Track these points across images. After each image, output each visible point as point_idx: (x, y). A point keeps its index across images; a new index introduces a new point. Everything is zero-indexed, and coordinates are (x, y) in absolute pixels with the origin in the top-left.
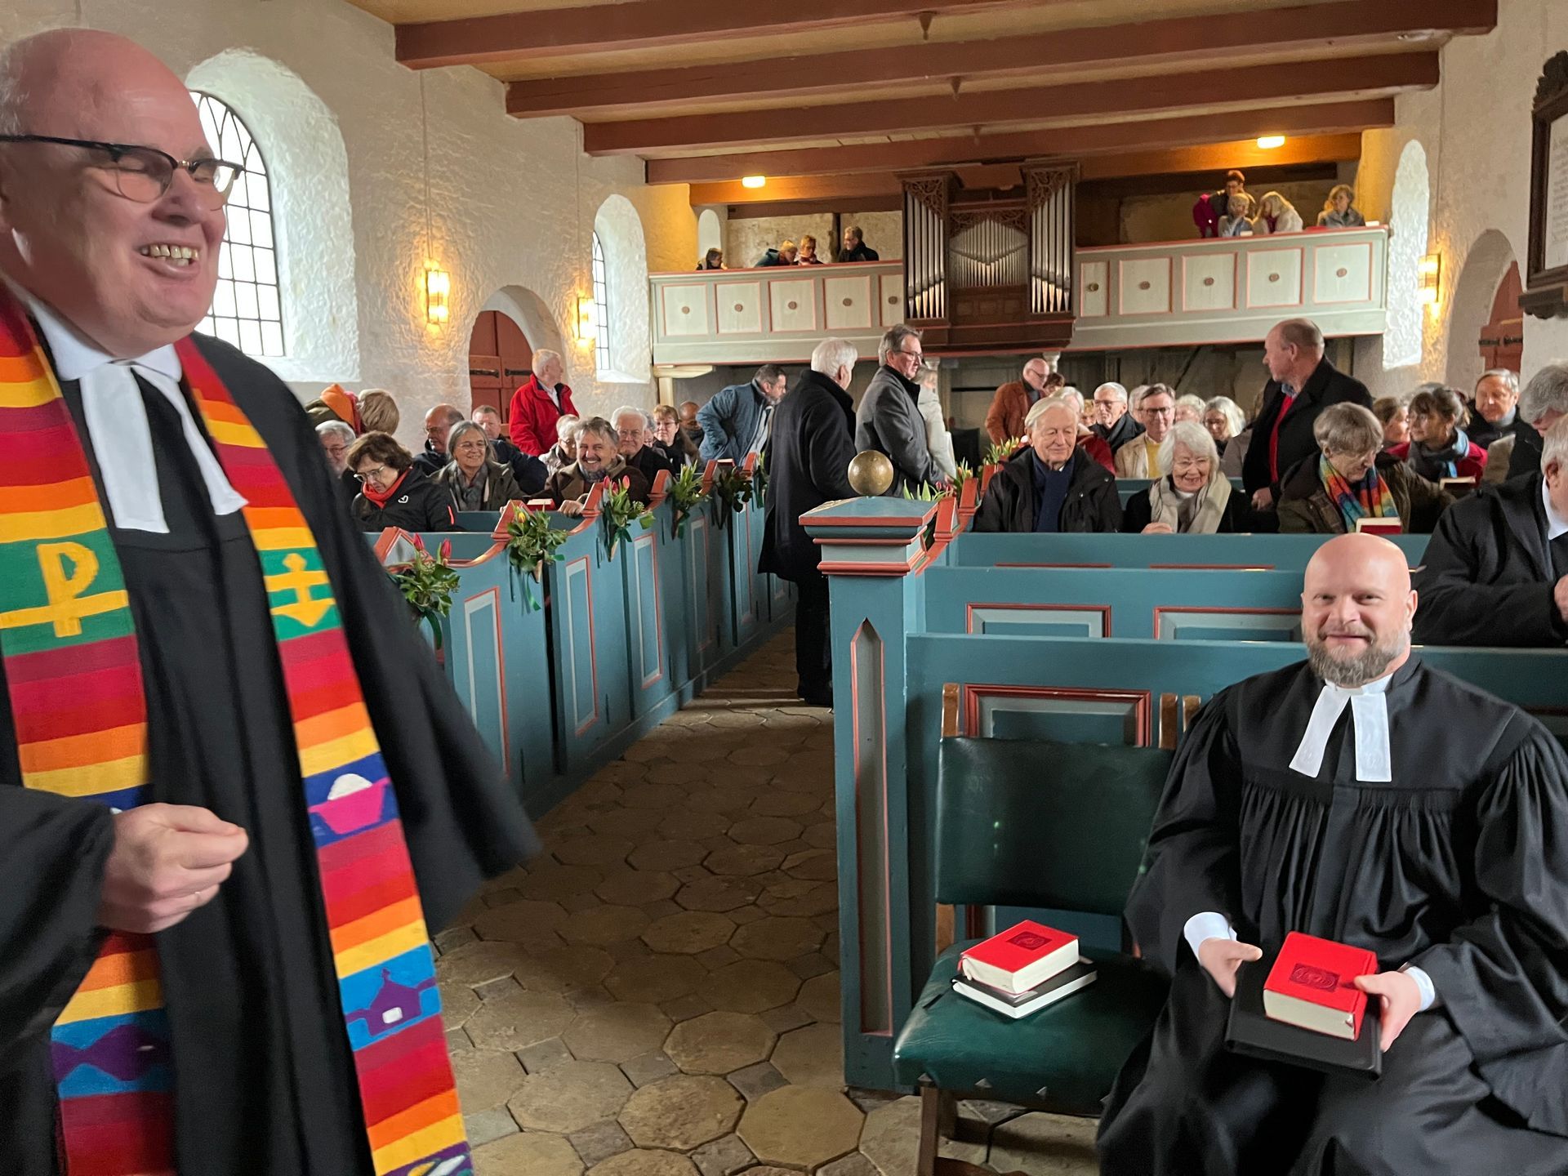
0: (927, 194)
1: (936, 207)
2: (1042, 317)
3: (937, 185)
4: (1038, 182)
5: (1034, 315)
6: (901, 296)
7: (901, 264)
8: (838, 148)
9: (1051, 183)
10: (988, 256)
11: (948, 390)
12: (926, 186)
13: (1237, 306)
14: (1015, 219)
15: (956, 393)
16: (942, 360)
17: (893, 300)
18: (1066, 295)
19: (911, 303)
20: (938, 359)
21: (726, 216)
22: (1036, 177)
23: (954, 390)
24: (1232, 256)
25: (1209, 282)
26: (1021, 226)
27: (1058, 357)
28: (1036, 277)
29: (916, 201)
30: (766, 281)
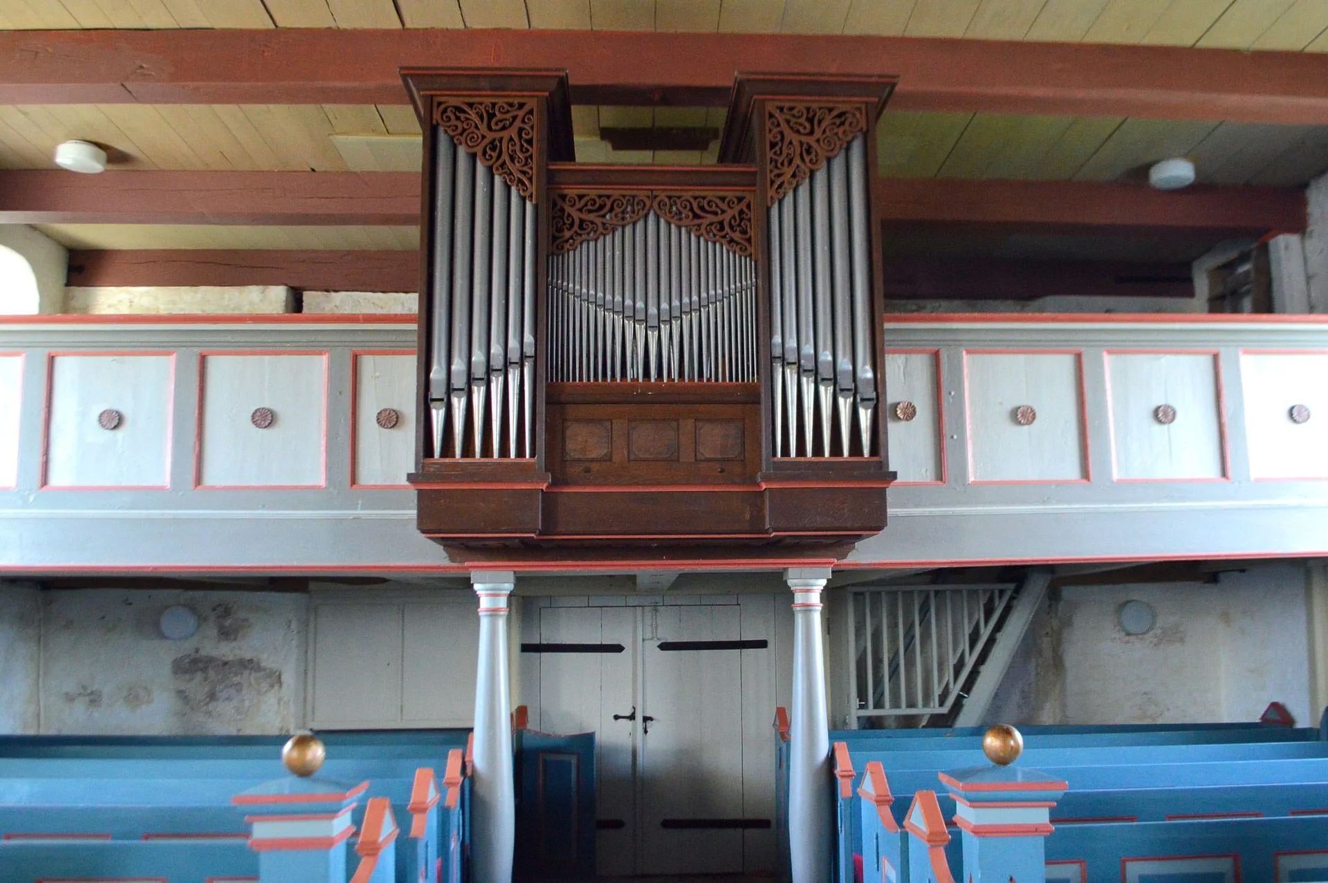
0: (490, 136)
1: (514, 168)
2: (799, 471)
3: (521, 113)
4: (787, 131)
5: (778, 466)
6: (409, 409)
7: (414, 327)
8: (266, 32)
9: (818, 133)
10: (653, 310)
11: (516, 649)
12: (491, 116)
13: (1230, 472)
14: (727, 217)
15: (527, 654)
16: (520, 580)
17: (390, 419)
18: (865, 416)
19: (438, 416)
20: (510, 576)
21: (63, 281)
22: (780, 118)
23: (526, 648)
24: (1205, 362)
25: (1162, 415)
26: (737, 236)
27: (823, 582)
28: (785, 363)
29: (462, 152)
30: (41, 356)
